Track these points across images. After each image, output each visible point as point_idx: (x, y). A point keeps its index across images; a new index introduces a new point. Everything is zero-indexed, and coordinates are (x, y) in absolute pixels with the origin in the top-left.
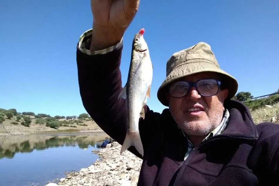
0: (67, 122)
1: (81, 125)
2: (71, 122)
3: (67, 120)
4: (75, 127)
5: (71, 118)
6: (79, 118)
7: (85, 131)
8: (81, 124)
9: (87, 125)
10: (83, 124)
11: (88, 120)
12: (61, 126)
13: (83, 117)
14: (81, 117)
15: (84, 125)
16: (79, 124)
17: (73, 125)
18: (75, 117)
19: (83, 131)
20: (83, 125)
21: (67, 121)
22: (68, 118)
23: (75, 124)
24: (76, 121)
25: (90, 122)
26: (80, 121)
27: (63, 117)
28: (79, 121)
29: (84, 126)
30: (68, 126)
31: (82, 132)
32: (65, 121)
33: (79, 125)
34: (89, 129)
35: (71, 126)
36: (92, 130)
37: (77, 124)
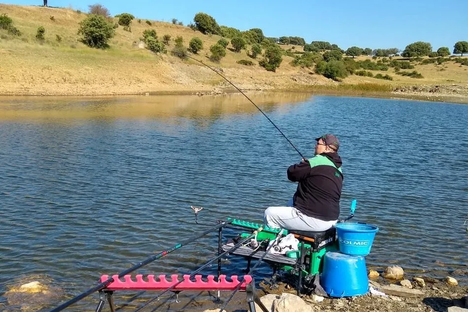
0: (373, 63)
1: (404, 74)
2: (381, 65)
3: (374, 58)
4: (387, 78)
5: (386, 53)
6: (404, 55)
7: (403, 93)
8: (407, 70)
9: (419, 76)
10: (410, 71)
11: (426, 62)
12: (351, 73)
13: (415, 53)
14: (411, 53)
15: (414, 75)
16: (401, 70)
17: (384, 74)
18: (394, 52)
19: (399, 92)
20: (409, 75)
21: (372, 61)
22: (378, 53)
23: (391, 72)
24: (394, 64)
25: (431, 65)
26: (406, 63)
27: (366, 52)
28: (402, 64)
29: (414, 77)
30: (370, 75)
31: (398, 96)
32: (367, 61)
33: (399, 73)
34: (415, 89)
35: (379, 76)
36: (423, 90)
37: (397, 70)
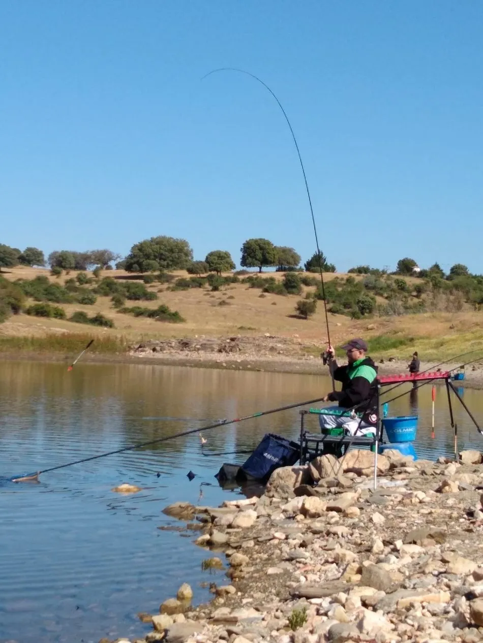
0: (57, 286)
1: (139, 313)
2: (75, 289)
3: (55, 273)
4: (99, 321)
5: (80, 262)
6: (128, 266)
7: (159, 355)
8: (142, 304)
9: (175, 317)
10: (152, 305)
11: (183, 285)
12: (16, 309)
13: (155, 263)
14: (145, 262)
15: (162, 314)
16: (129, 304)
17: (91, 311)
18: (102, 259)
19: (147, 353)
20: (152, 314)
21: (52, 279)
22: (61, 262)
23: (103, 306)
24: (108, 287)
25: (196, 293)
26: (137, 286)
27: (30, 258)
28: (128, 287)
29: (162, 320)
30: (60, 315)
31: (146, 361)
32: (40, 280)
33: (125, 311)
34: (185, 345)
35: (80, 318)
36: (204, 347)
37: (118, 303)
